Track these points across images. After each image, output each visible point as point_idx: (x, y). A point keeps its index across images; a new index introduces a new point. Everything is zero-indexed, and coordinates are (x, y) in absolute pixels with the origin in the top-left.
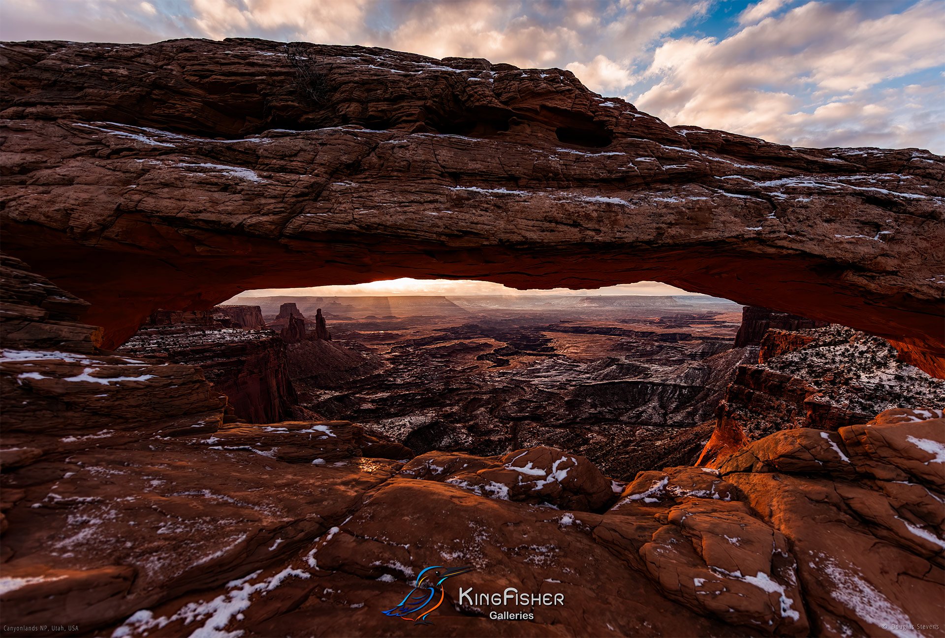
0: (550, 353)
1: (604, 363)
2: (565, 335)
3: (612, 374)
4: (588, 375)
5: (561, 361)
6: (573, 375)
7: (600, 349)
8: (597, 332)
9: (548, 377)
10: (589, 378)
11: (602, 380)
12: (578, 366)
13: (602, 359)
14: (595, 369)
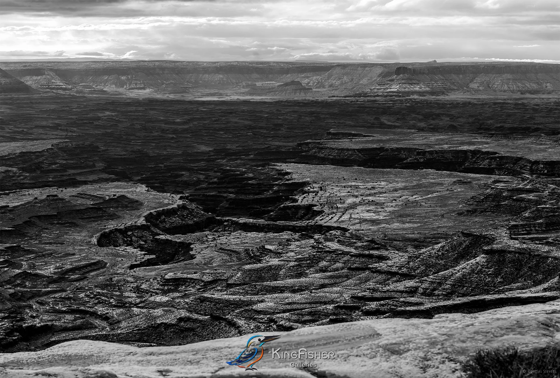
0: (304, 223)
1: (453, 248)
2: (343, 172)
3: (474, 278)
4: (411, 283)
5: (334, 245)
6: (371, 284)
7: (439, 211)
8: (428, 164)
9: (300, 290)
10: (412, 292)
11: (448, 296)
12: (382, 258)
13: (446, 236)
14: (428, 266)
